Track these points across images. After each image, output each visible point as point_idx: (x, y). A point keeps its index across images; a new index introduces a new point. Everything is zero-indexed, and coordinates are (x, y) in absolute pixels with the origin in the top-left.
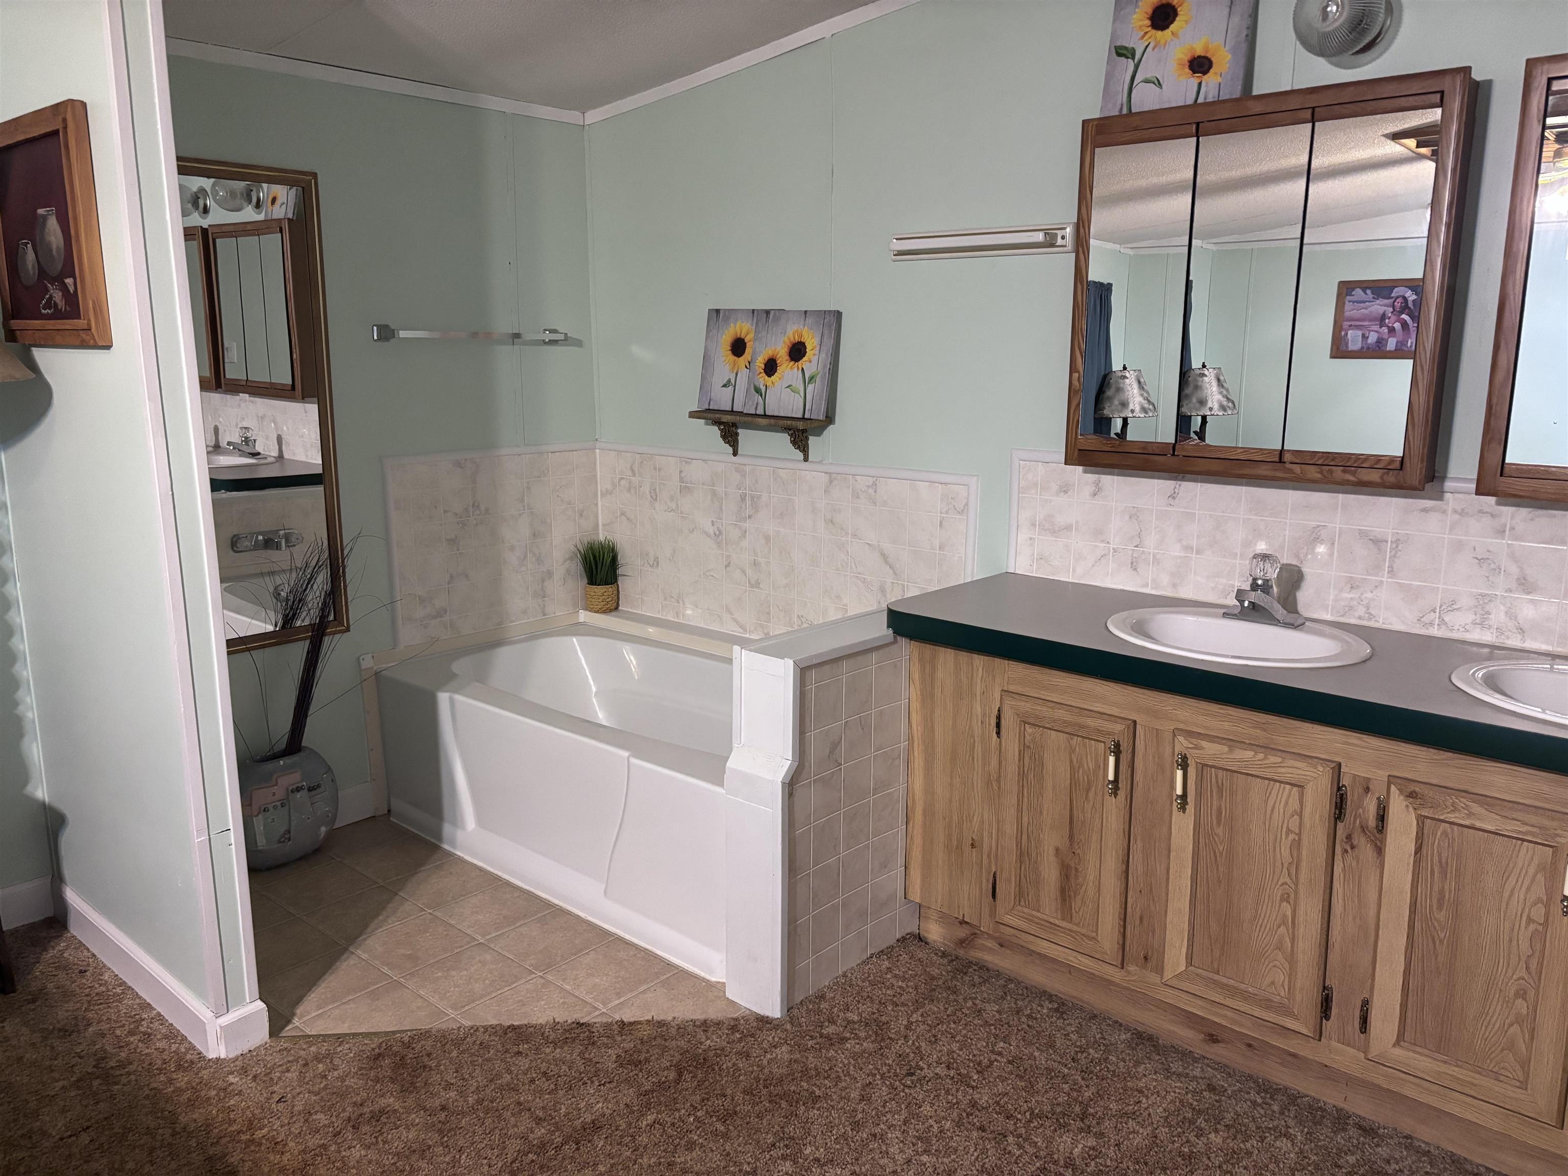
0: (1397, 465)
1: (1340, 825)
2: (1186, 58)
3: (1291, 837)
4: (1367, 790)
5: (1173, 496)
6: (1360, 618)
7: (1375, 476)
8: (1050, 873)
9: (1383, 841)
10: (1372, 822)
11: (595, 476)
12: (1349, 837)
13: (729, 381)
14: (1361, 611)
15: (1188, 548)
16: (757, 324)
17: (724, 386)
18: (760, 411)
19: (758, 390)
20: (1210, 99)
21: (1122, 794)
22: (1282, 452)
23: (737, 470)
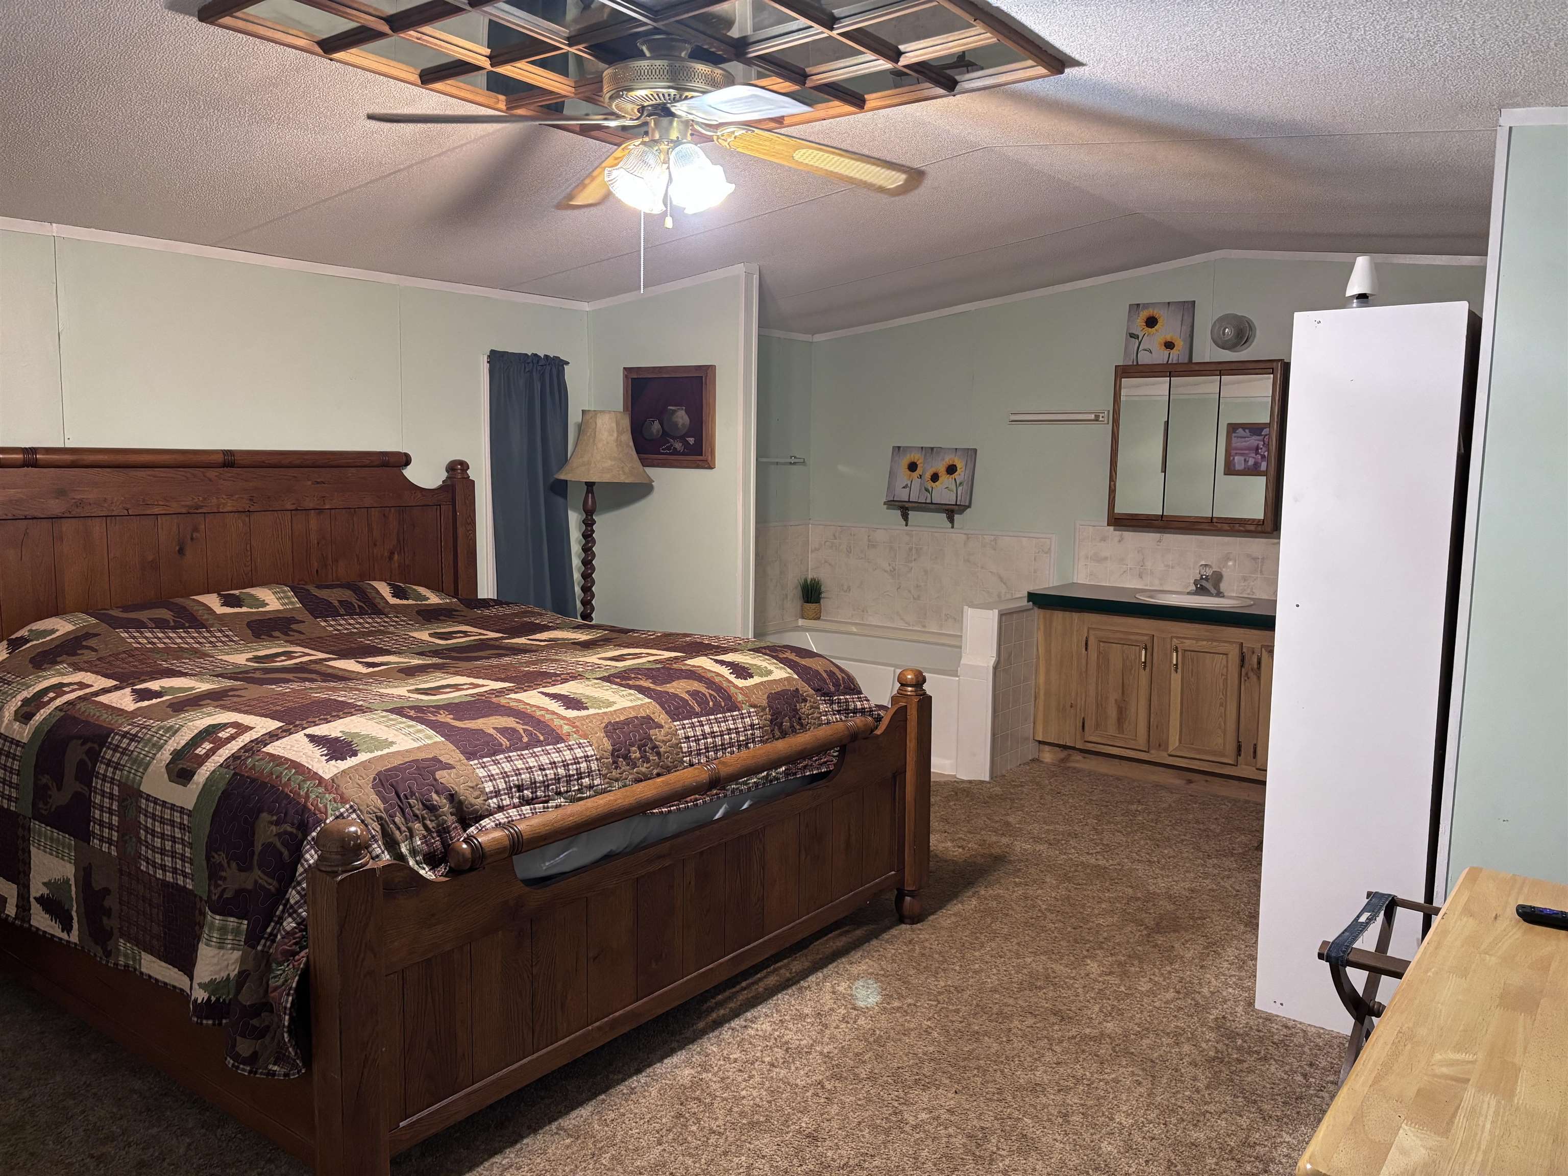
0: (1261, 523)
1: (1243, 670)
2: (1163, 341)
3: (1223, 677)
4: (1253, 653)
5: (1160, 541)
6: (1249, 594)
7: (1252, 528)
8: (1112, 712)
9: (1260, 673)
10: (1255, 666)
11: (808, 541)
12: (1247, 674)
13: (907, 485)
14: (1249, 591)
15: (1168, 566)
16: (925, 455)
17: (904, 487)
18: (929, 501)
19: (927, 490)
20: (1174, 362)
21: (1148, 669)
22: (1212, 518)
23: (907, 534)
